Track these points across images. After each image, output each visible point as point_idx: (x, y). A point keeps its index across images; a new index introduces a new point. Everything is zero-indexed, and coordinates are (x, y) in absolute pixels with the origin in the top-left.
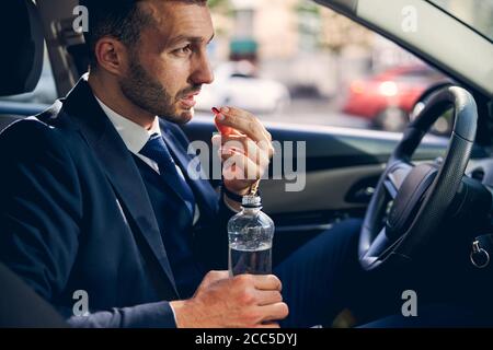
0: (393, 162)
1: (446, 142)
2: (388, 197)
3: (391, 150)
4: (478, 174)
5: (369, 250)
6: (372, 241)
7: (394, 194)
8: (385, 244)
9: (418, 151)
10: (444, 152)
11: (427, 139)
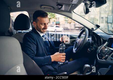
0: (77, 38)
1: (84, 35)
2: (77, 43)
3: (77, 37)
4: (89, 40)
5: (74, 50)
6: (75, 49)
7: (78, 43)
8: (76, 50)
9: (81, 37)
10: (84, 37)
11: (82, 35)
